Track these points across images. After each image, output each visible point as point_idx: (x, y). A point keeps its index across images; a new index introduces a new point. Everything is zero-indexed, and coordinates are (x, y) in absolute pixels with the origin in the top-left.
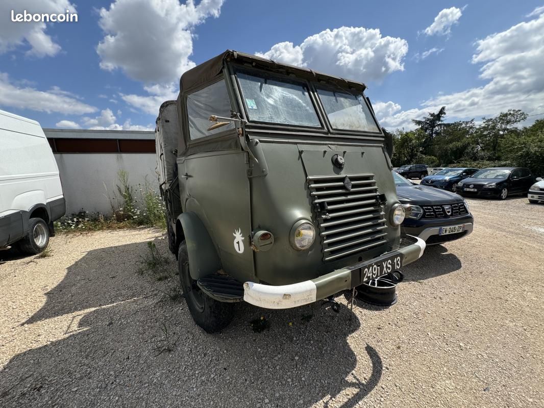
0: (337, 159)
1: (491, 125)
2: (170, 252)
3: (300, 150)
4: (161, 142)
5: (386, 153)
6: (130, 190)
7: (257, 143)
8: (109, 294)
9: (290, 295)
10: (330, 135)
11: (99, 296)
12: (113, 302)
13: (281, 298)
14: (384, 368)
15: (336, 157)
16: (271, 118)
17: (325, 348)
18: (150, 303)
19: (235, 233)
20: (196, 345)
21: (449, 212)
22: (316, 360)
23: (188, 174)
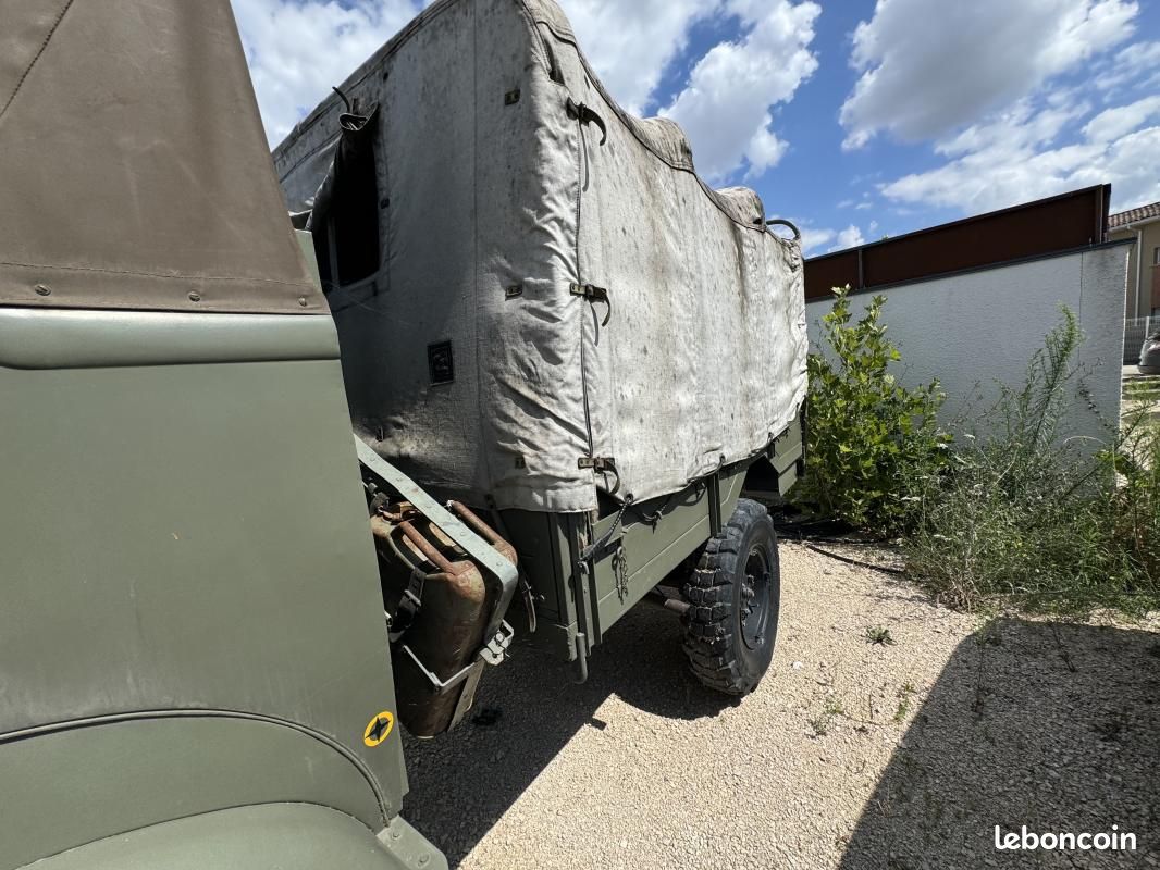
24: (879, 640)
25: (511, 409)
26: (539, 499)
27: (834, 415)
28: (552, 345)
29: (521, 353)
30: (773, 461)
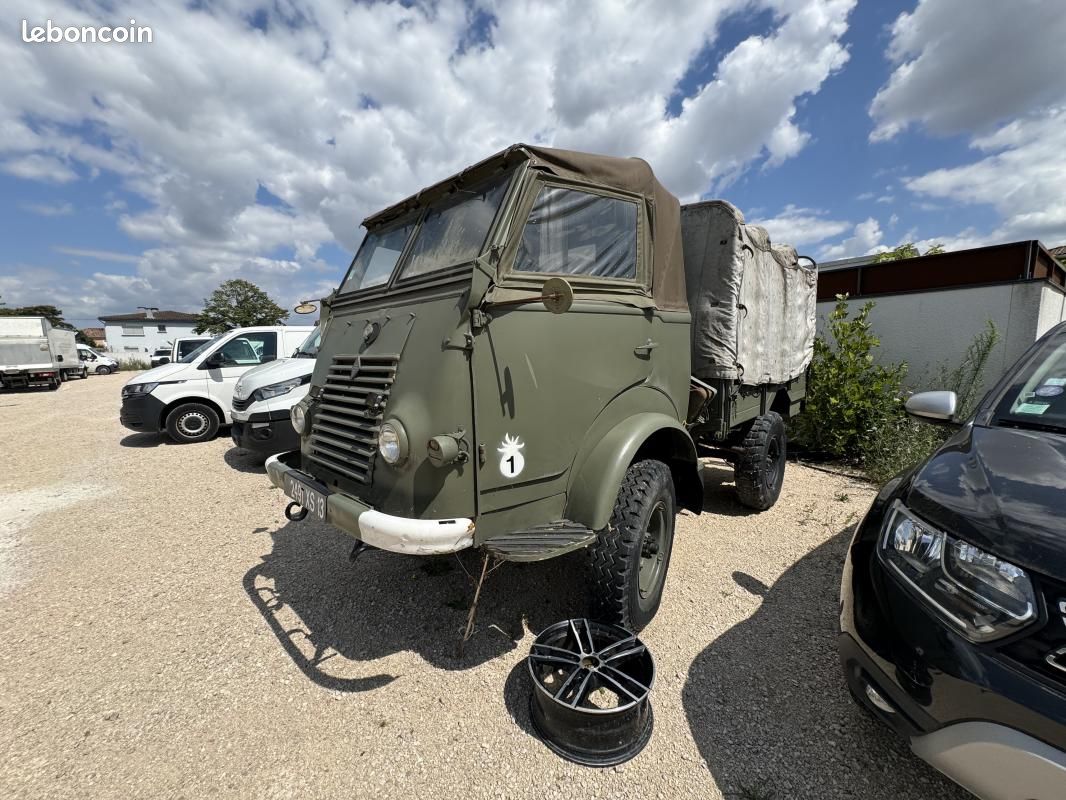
10: (388, 293)
24: (842, 500)
25: (709, 344)
26: (718, 374)
27: (828, 379)
28: (728, 324)
29: (715, 325)
30: (789, 393)
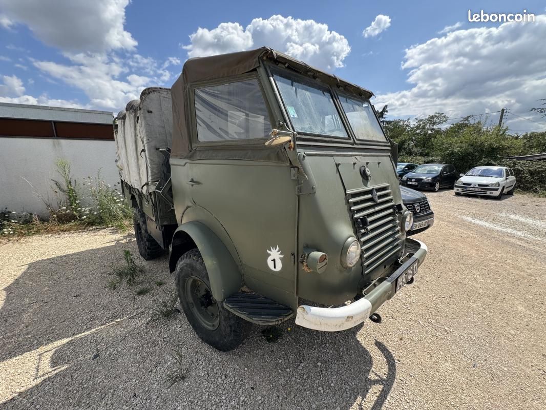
0: (364, 171)
1: (422, 126)
2: (142, 258)
3: (338, 163)
4: (142, 136)
5: (393, 162)
6: (73, 183)
7: (304, 157)
8: (80, 318)
9: (352, 317)
10: (355, 146)
11: (67, 323)
12: (90, 328)
13: (344, 320)
14: (396, 361)
15: (363, 168)
16: (311, 128)
17: (341, 350)
18: (140, 324)
19: (270, 250)
20: (211, 366)
21: (418, 209)
22: (338, 363)
23: (195, 180)
